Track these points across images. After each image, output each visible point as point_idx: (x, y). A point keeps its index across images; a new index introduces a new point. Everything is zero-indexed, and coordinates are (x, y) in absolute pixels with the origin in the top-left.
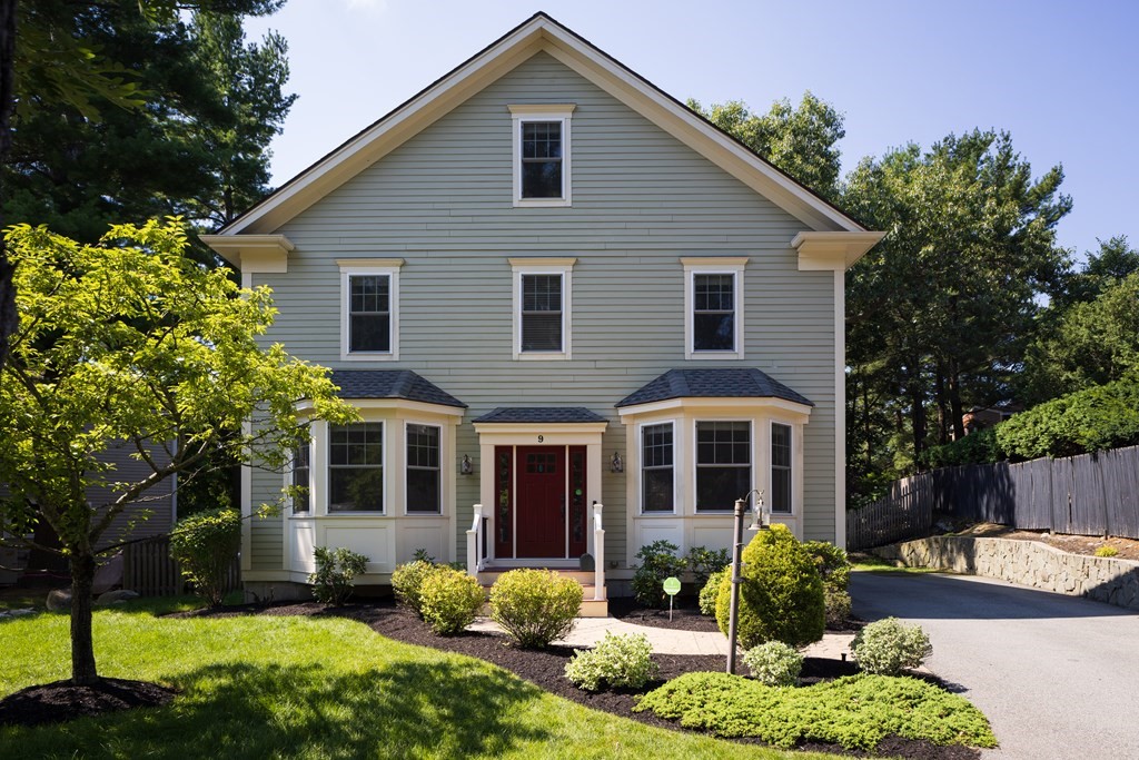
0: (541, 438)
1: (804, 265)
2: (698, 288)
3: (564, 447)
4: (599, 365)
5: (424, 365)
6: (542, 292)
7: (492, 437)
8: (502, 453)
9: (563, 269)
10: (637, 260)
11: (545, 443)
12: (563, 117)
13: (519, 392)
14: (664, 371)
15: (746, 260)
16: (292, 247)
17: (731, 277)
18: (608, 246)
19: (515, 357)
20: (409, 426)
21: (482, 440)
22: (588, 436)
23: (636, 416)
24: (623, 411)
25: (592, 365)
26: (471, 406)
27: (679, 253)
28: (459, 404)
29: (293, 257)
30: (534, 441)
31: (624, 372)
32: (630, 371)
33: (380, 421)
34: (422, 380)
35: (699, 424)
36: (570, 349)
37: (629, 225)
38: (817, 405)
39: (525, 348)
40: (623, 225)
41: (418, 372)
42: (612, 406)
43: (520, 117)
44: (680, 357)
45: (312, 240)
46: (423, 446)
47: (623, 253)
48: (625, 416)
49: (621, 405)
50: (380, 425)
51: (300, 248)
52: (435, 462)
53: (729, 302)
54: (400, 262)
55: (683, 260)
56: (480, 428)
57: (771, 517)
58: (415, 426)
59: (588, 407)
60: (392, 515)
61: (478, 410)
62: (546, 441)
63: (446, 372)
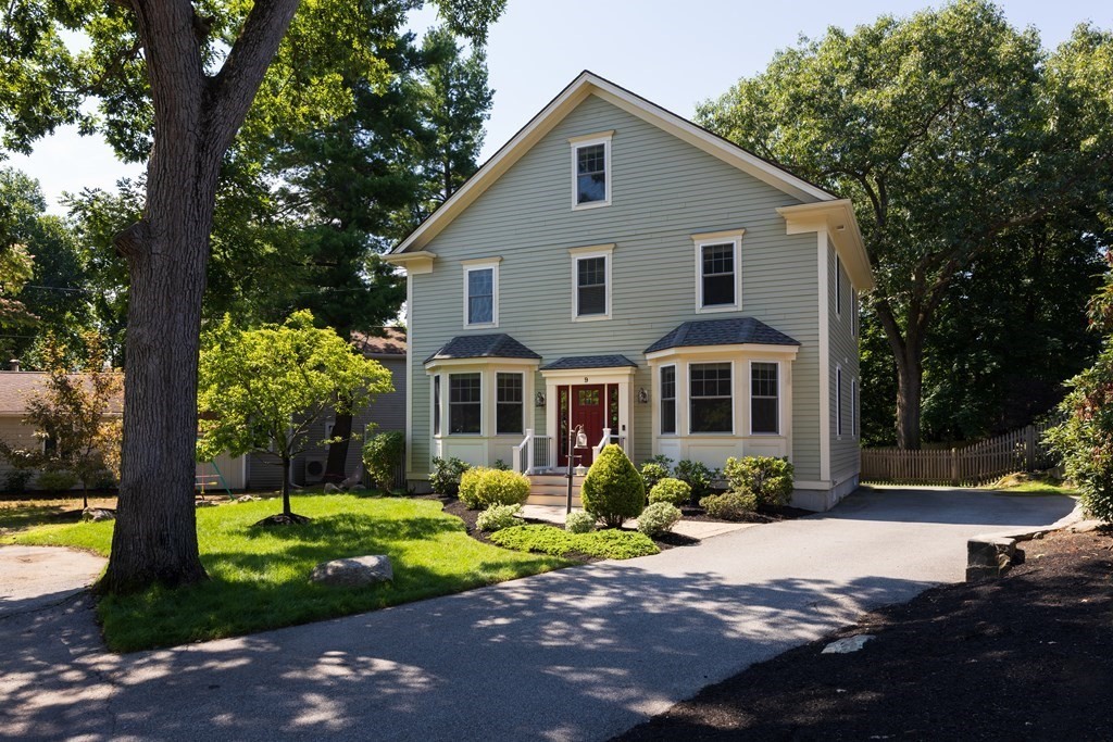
0: (586, 380)
1: (791, 230)
2: (705, 257)
3: (604, 385)
4: (632, 322)
5: (514, 329)
6: (591, 271)
7: (555, 379)
8: (561, 389)
9: (606, 253)
10: (659, 241)
11: (588, 383)
12: (605, 140)
13: (577, 345)
14: (679, 324)
15: (743, 231)
16: (434, 255)
17: (731, 246)
18: (639, 232)
19: (573, 320)
20: (499, 374)
21: (548, 382)
22: (620, 377)
23: (658, 360)
24: (649, 356)
25: (626, 322)
26: (544, 357)
27: (688, 232)
28: (536, 356)
29: (436, 262)
30: (582, 382)
31: (649, 326)
32: (654, 326)
33: (478, 372)
34: (511, 340)
35: (692, 366)
36: (611, 313)
37: (653, 214)
38: (804, 344)
39: (581, 312)
40: (648, 215)
41: (511, 335)
42: (641, 352)
43: (577, 145)
44: (692, 312)
45: (446, 250)
46: (510, 388)
47: (648, 236)
48: (650, 360)
49: (648, 351)
50: (479, 374)
51: (440, 255)
52: (520, 398)
53: (730, 266)
54: (499, 259)
55: (693, 237)
56: (545, 374)
57: (751, 437)
58: (503, 374)
59: (623, 354)
60: (486, 435)
61: (549, 359)
62: (591, 382)
63: (528, 334)
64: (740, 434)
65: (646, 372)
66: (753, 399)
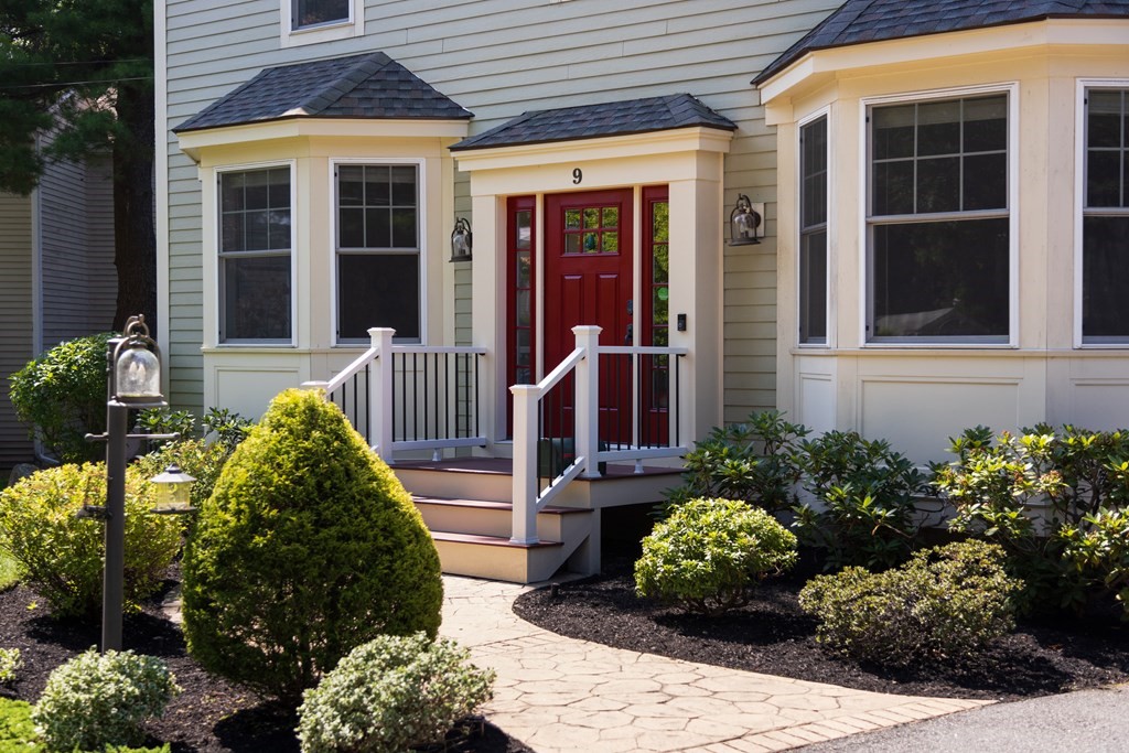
0: (578, 175)
3: (629, 191)
5: (401, 38)
8: (516, 209)
11: (586, 184)
13: (562, 73)
20: (343, 170)
21: (478, 187)
22: (675, 162)
23: (795, 102)
24: (766, 92)
26: (479, 114)
28: (455, 113)
30: (564, 183)
33: (287, 163)
34: (393, 68)
35: (874, 113)
41: (392, 54)
42: (745, 82)
46: (377, 207)
48: (772, 103)
49: (762, 78)
50: (287, 170)
52: (409, 235)
56: (470, 161)
57: (1076, 355)
58: (357, 168)
59: (693, 89)
60: (305, 346)
61: (490, 118)
62: (592, 181)
63: (437, 47)
64: (1036, 344)
65: (762, 144)
66: (1087, 220)
